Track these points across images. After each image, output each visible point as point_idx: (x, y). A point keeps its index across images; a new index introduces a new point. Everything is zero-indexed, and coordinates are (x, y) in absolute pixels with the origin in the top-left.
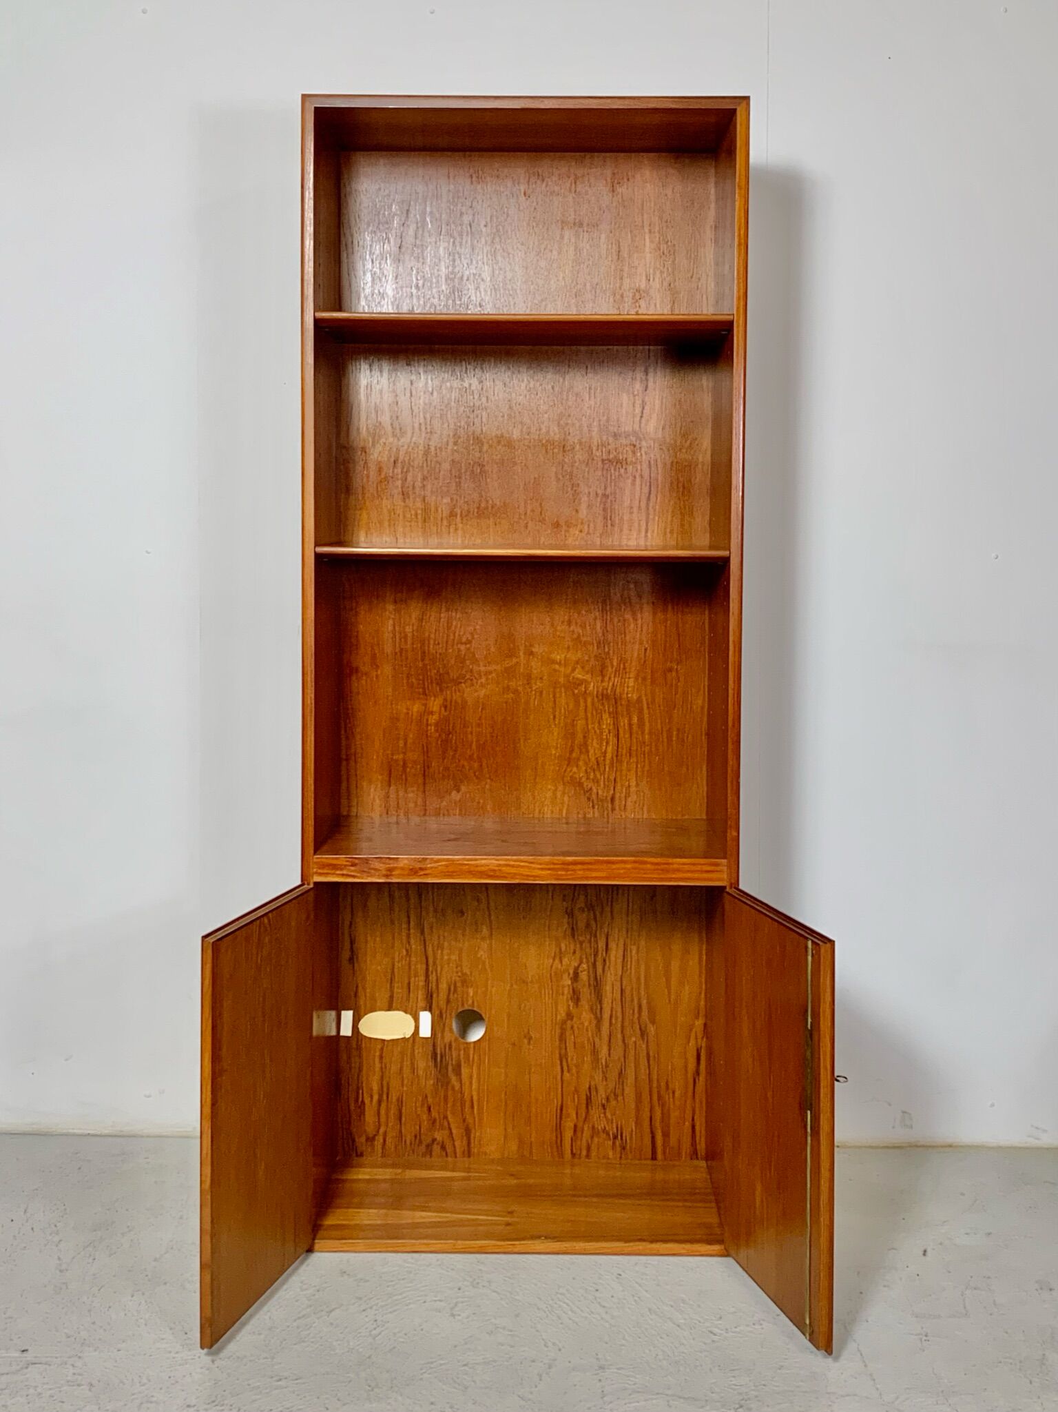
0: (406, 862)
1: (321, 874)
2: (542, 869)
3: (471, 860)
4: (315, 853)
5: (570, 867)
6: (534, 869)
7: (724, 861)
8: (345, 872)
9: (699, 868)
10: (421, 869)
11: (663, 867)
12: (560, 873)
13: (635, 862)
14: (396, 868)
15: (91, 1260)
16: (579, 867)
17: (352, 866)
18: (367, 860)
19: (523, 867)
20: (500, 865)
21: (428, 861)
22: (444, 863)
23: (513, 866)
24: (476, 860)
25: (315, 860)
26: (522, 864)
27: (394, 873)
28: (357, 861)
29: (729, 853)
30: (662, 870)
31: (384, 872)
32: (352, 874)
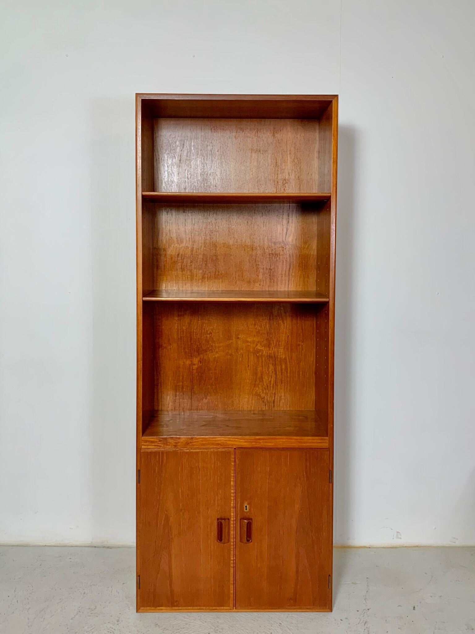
0: (184, 439)
1: (145, 445)
2: (245, 442)
3: (213, 438)
4: (142, 436)
5: (258, 441)
6: (242, 442)
7: (327, 438)
8: (156, 444)
9: (315, 441)
10: (191, 443)
11: (299, 440)
12: (253, 444)
13: (287, 439)
14: (179, 442)
15: (42, 620)
16: (261, 441)
17: (159, 441)
18: (166, 438)
19: (237, 441)
20: (226, 440)
21: (194, 439)
22: (201, 440)
23: (232, 441)
24: (216, 438)
25: (143, 439)
26: (236, 440)
27: (178, 444)
28: (161, 439)
29: (329, 434)
30: (299, 442)
31: (174, 444)
32: (159, 445)
